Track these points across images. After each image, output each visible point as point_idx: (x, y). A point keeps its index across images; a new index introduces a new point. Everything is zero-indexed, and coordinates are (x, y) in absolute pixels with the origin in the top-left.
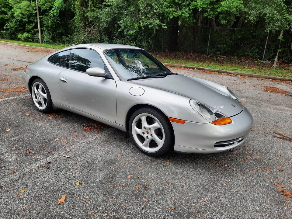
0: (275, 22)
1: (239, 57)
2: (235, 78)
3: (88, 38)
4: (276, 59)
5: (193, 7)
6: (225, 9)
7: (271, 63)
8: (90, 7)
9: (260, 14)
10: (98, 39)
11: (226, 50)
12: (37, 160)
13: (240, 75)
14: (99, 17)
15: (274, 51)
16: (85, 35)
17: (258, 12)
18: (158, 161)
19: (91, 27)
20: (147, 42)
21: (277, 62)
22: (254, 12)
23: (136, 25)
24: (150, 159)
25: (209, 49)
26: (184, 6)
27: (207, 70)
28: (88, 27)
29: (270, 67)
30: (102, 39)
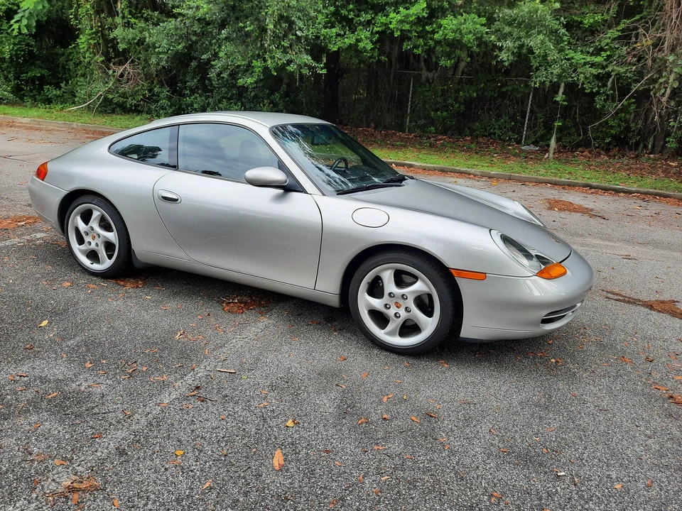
0: (550, 66)
1: (475, 138)
2: (480, 183)
3: (118, 92)
4: (553, 143)
5: (380, 27)
6: (451, 36)
7: (539, 150)
8: (121, 15)
9: (521, 46)
10: (143, 95)
11: (446, 123)
12: (164, 385)
13: (489, 178)
14: (147, 40)
15: (543, 126)
16: (107, 83)
17: (516, 45)
18: (423, 363)
19: (123, 64)
20: (270, 103)
21: (555, 149)
22: (509, 43)
23: (257, 64)
24: (406, 362)
25: (410, 122)
26: (361, 23)
27: (419, 167)
28: (114, 64)
29: (541, 160)
30: (153, 95)
